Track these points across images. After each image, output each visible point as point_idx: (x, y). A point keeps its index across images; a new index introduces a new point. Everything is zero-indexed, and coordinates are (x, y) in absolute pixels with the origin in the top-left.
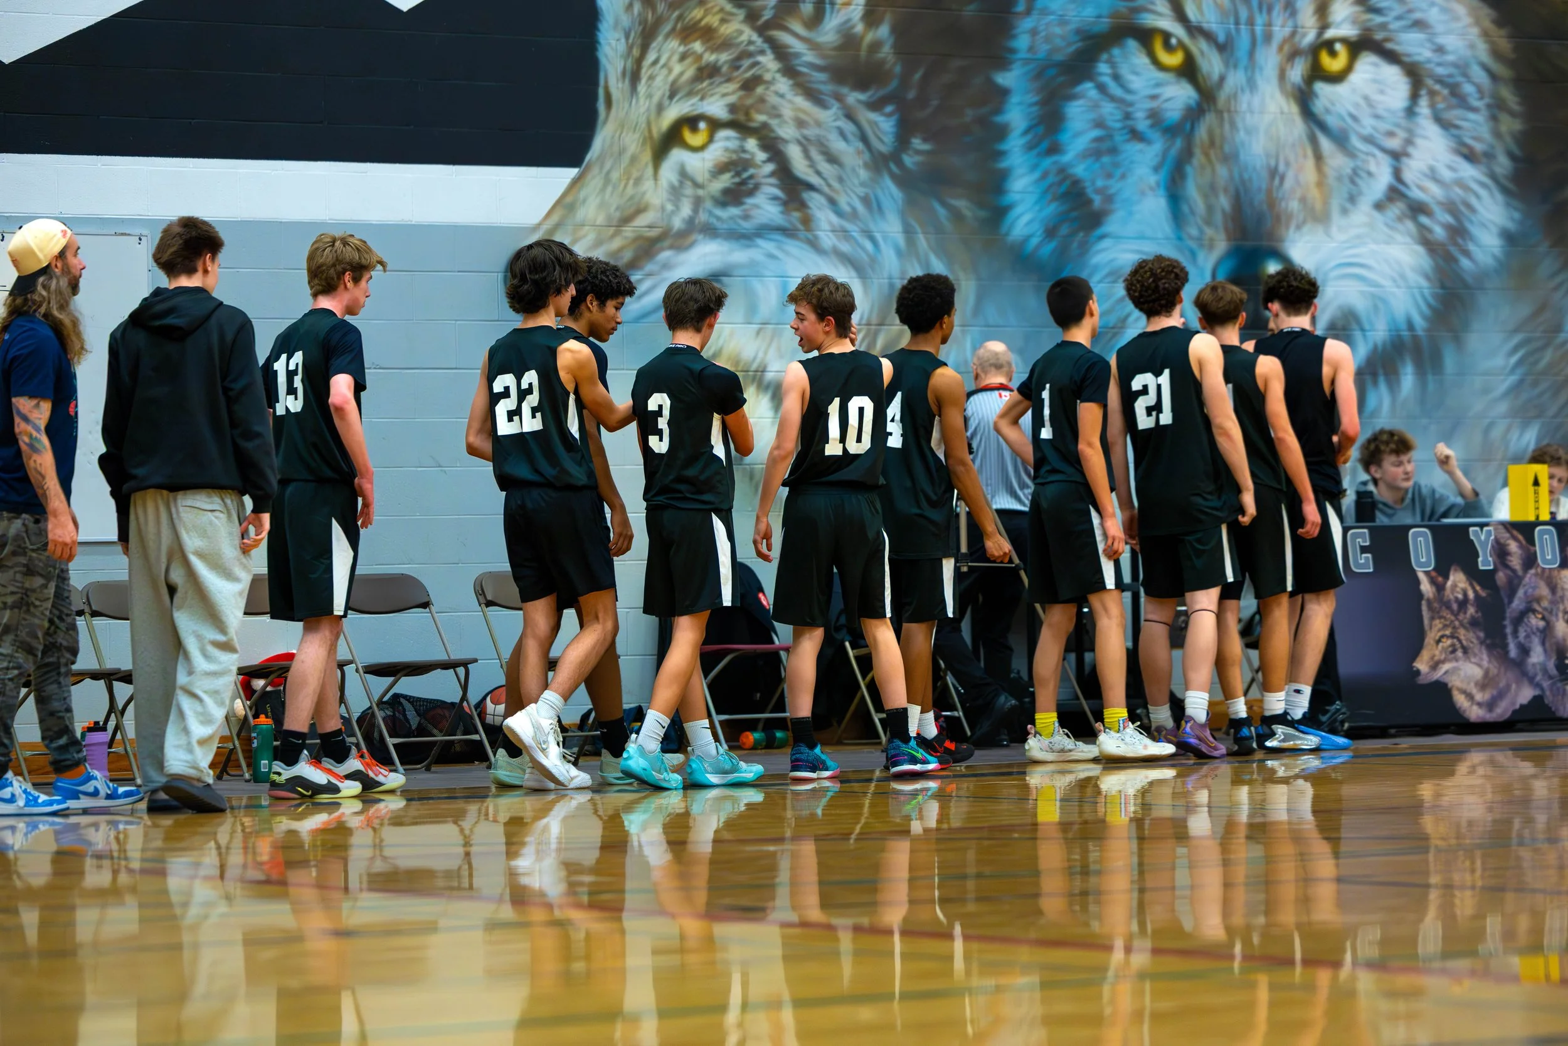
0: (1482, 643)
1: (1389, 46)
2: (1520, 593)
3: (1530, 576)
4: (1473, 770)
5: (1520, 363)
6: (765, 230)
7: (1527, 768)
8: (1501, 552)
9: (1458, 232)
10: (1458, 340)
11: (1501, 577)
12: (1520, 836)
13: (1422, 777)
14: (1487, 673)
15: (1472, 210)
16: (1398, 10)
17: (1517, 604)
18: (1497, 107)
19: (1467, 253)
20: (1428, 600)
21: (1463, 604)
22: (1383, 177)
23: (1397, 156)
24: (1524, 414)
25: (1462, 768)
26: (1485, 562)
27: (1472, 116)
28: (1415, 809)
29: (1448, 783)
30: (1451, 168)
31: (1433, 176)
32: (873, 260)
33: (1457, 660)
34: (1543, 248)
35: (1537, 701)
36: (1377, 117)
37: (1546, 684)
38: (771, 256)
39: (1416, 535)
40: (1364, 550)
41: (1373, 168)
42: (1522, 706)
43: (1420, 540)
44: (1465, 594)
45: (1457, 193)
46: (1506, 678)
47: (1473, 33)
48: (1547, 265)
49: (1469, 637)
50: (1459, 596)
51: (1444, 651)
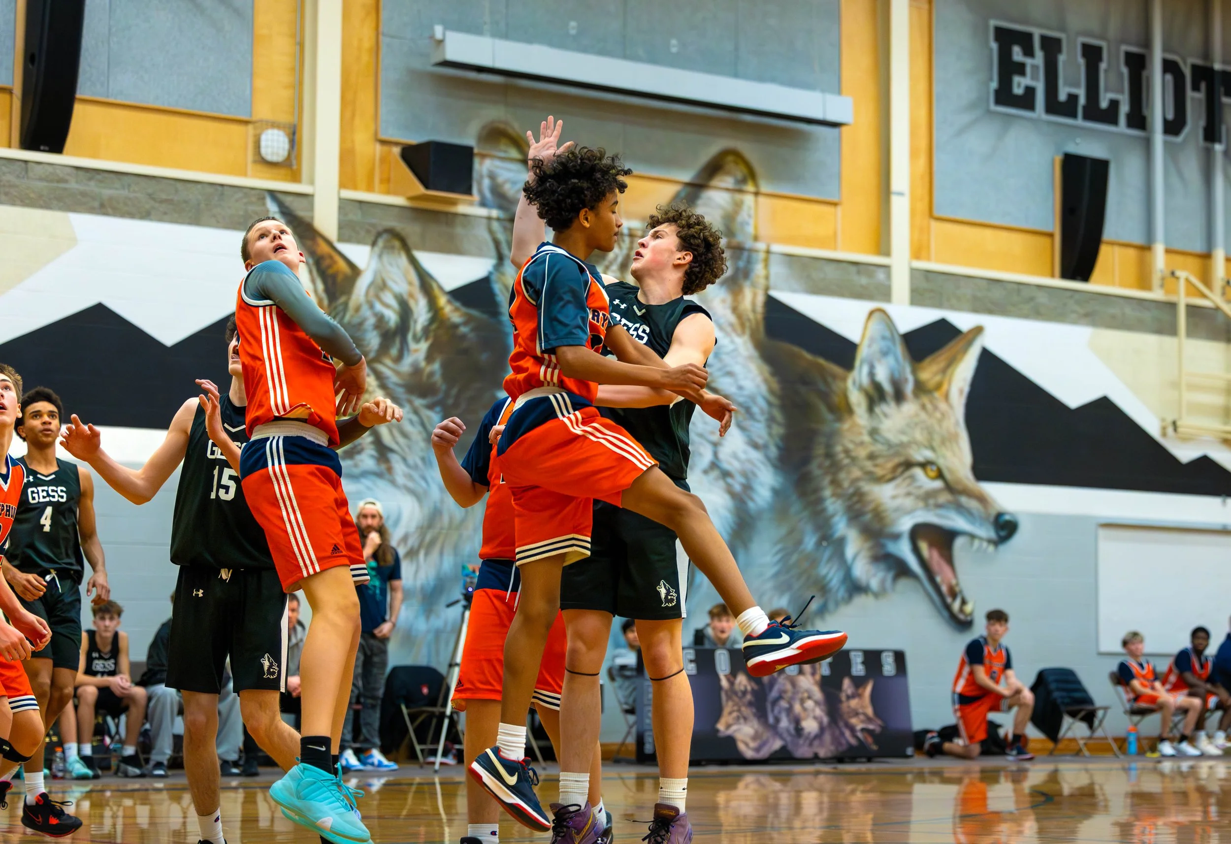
0: (755, 715)
1: (714, 385)
2: (776, 688)
3: (781, 679)
4: (747, 786)
5: (780, 561)
6: (365, 474)
7: (777, 786)
9: (748, 487)
10: (746, 547)
11: (765, 679)
12: (772, 823)
13: (718, 790)
14: (756, 732)
15: (754, 474)
16: (718, 365)
17: (774, 694)
18: (771, 420)
19: (752, 499)
20: (726, 692)
21: (744, 693)
22: (707, 456)
23: (715, 445)
24: (782, 588)
25: (741, 785)
27: (757, 425)
28: (715, 808)
29: (734, 793)
30: (745, 452)
31: (735, 456)
32: (426, 493)
33: (740, 724)
34: (794, 497)
35: (784, 749)
37: (789, 739)
38: (369, 488)
39: (720, 654)
40: (691, 661)
41: (702, 450)
42: (776, 752)
43: (722, 657)
44: (745, 687)
45: (748, 466)
46: (767, 735)
47: (759, 380)
48: (796, 506)
49: (747, 711)
50: (742, 688)
51: (734, 719)
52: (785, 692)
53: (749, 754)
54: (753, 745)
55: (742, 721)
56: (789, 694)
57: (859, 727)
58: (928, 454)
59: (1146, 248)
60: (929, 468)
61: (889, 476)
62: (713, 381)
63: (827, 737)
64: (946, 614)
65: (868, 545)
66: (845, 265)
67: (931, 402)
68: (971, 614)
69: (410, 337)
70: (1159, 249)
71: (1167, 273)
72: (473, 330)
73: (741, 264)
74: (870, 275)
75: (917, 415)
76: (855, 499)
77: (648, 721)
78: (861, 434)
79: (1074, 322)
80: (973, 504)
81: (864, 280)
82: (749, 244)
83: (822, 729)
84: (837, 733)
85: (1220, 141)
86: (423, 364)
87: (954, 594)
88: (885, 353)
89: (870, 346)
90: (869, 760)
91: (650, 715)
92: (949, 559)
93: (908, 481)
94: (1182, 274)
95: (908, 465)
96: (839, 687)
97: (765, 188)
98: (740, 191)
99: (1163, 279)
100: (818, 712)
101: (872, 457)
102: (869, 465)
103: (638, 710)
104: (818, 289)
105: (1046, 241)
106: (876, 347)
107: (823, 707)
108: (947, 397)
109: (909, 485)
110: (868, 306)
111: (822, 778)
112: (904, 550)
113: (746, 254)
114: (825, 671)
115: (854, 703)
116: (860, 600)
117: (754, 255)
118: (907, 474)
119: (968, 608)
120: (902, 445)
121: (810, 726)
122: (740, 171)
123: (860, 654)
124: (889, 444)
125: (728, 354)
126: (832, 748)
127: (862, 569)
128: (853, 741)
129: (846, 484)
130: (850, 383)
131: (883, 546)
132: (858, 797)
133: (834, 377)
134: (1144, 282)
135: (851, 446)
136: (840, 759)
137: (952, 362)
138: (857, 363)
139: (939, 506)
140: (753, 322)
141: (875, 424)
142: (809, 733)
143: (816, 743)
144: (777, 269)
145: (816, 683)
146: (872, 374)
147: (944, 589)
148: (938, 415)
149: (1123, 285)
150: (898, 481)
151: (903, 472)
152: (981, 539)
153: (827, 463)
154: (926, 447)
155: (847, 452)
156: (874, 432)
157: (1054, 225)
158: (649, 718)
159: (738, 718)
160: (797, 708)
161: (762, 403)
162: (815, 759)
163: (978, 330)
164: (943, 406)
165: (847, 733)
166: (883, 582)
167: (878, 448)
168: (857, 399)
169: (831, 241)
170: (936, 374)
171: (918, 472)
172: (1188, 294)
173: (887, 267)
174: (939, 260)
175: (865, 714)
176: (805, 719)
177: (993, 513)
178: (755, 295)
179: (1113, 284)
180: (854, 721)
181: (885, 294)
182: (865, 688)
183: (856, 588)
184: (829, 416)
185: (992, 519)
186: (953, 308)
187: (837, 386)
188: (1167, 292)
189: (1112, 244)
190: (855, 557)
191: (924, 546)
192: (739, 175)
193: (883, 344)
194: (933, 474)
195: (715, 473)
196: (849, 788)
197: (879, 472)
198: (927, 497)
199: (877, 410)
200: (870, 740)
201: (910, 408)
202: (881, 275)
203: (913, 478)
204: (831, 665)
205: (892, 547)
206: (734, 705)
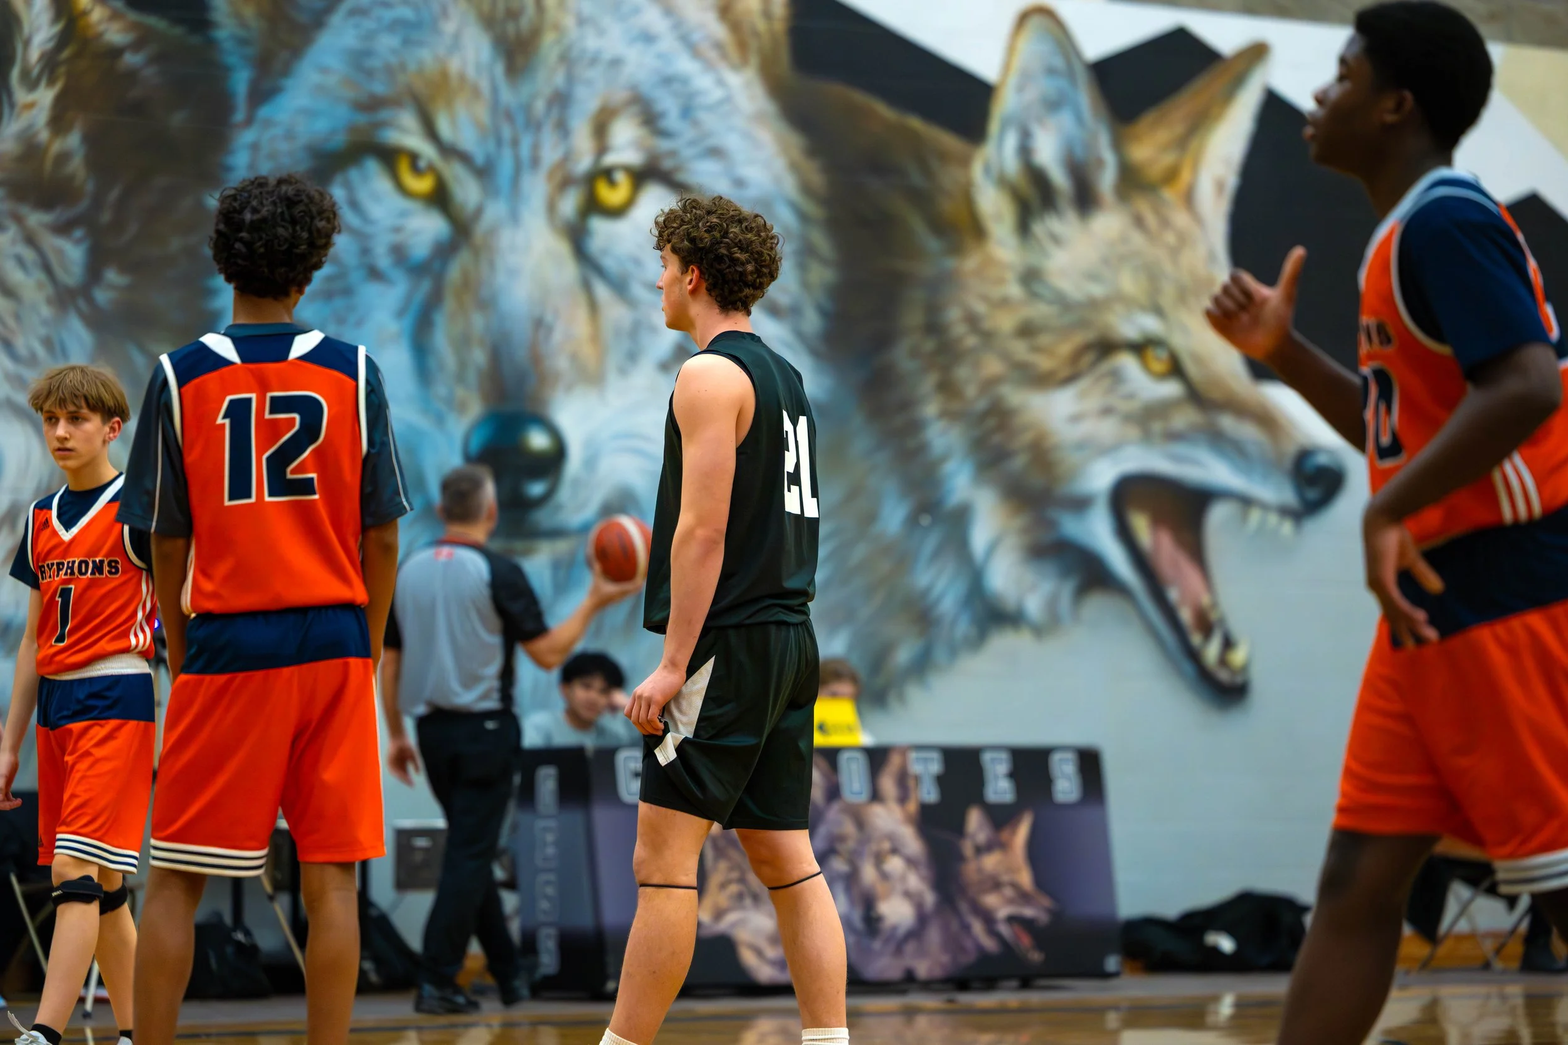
1: (678, 176)
3: (833, 809)
16: (690, 134)
18: (807, 253)
33: (745, 909)
47: (780, 164)
52: (842, 838)
53: (765, 973)
54: (772, 953)
55: (748, 902)
56: (851, 844)
57: (1003, 912)
58: (1150, 324)
60: (1151, 353)
61: (1064, 373)
62: (678, 169)
63: (934, 935)
64: (1188, 667)
65: (1019, 522)
67: (1157, 211)
68: (1245, 669)
69: (15, 74)
72: (153, 60)
75: (1124, 239)
76: (991, 422)
77: (544, 905)
78: (1001, 281)
80: (1247, 432)
83: (922, 919)
84: (955, 925)
86: (44, 135)
87: (1206, 626)
88: (1053, 105)
89: (1020, 89)
90: (1026, 983)
91: (550, 891)
92: (1196, 551)
93: (1106, 383)
95: (1106, 347)
96: (959, 828)
100: (915, 882)
101: (1027, 331)
102: (1020, 349)
103: (523, 880)
106: (1032, 94)
107: (924, 871)
108: (1189, 199)
109: (1109, 391)
111: (922, 1022)
112: (1099, 532)
114: (929, 793)
115: (991, 862)
116: (1003, 642)
118: (1106, 366)
119: (1238, 657)
120: (1094, 304)
121: (896, 911)
123: (1004, 756)
124: (1063, 303)
125: (711, 108)
126: (945, 959)
127: (1006, 575)
128: (989, 944)
129: (971, 391)
130: (977, 171)
131: (1051, 524)
133: (944, 157)
135: (980, 308)
136: (960, 981)
137: (1200, 123)
138: (994, 127)
139: (1173, 437)
140: (767, 39)
141: (1033, 259)
142: (894, 928)
143: (910, 947)
145: (909, 819)
146: (1025, 151)
147: (1186, 615)
148: (1170, 238)
150: (1083, 384)
151: (1095, 362)
152: (1264, 507)
153: (929, 345)
154: (1143, 308)
155: (972, 321)
156: (1031, 277)
158: (547, 897)
159: (740, 897)
160: (869, 873)
161: (786, 215)
162: (908, 982)
163: (1257, 52)
164: (1180, 218)
165: (978, 928)
166: (1052, 605)
167: (1040, 311)
168: (992, 204)
170: (1165, 148)
171: (1127, 362)
175: (1015, 886)
176: (888, 895)
177: (1290, 450)
180: (991, 900)
182: (1014, 832)
183: (993, 616)
184: (932, 244)
185: (1288, 463)
187: (948, 177)
190: (992, 548)
191: (1141, 525)
193: (1050, 85)
194: (1159, 366)
197: (1044, 363)
198: (1148, 419)
199: (1039, 228)
200: (1026, 941)
201: (1109, 223)
203: (1116, 377)
204: (941, 780)
205: (1072, 527)
206: (731, 869)
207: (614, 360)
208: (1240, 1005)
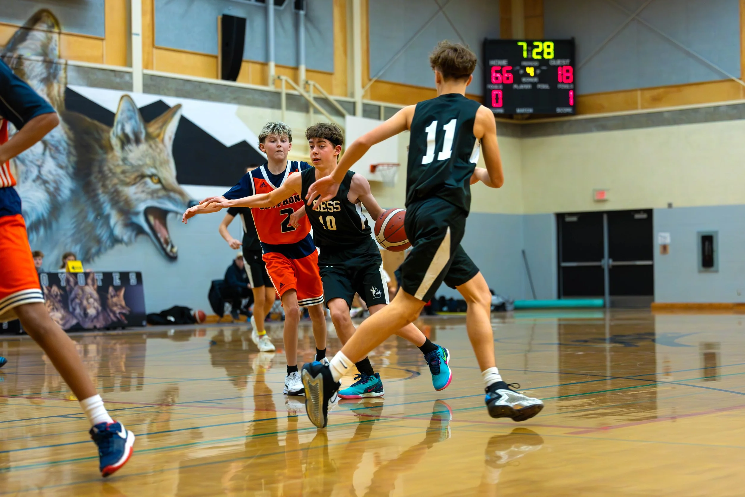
0: (62, 307)
2: (73, 293)
3: (76, 288)
5: (75, 227)
8: (68, 281)
9: (57, 189)
10: (57, 220)
11: (68, 288)
14: (63, 316)
15: (61, 182)
17: (72, 295)
18: (69, 154)
19: (60, 195)
20: (47, 296)
21: (56, 296)
22: (35, 172)
23: (40, 167)
24: (76, 241)
26: (63, 283)
27: (62, 156)
30: (56, 170)
31: (50, 172)
33: (54, 312)
34: (82, 194)
35: (78, 324)
36: (34, 155)
37: (80, 319)
41: (32, 169)
42: (74, 326)
43: (44, 278)
44: (57, 293)
45: (57, 178)
46: (69, 317)
47: (63, 132)
48: (83, 199)
49: (57, 305)
50: (55, 293)
51: (51, 309)
52: (79, 294)
55: (55, 310)
57: (118, 312)
58: (153, 171)
59: (265, 64)
60: (154, 178)
61: (133, 183)
63: (101, 317)
64: (163, 253)
65: (122, 218)
66: (108, 72)
67: (155, 144)
68: (176, 253)
70: (272, 64)
71: (276, 77)
73: (52, 71)
74: (122, 77)
75: (147, 151)
76: (115, 194)
78: (117, 160)
79: (229, 102)
80: (177, 196)
81: (118, 80)
82: (56, 60)
83: (98, 313)
85: (302, 9)
87: (167, 243)
88: (130, 118)
89: (122, 114)
90: (123, 328)
92: (164, 224)
93: (143, 185)
94: (283, 78)
95: (143, 176)
96: (107, 291)
97: (64, 30)
98: (51, 32)
99: (274, 80)
100: (96, 304)
101: (123, 172)
102: (122, 177)
104: (93, 84)
105: (213, 60)
106: (125, 115)
107: (99, 302)
108: (163, 141)
109: (143, 187)
110: (120, 93)
111: (98, 338)
112: (141, 220)
113: (54, 66)
115: (115, 299)
116: (118, 247)
117: (59, 66)
118: (143, 181)
119: (175, 250)
120: (140, 166)
121: (92, 312)
122: (50, 21)
123: (118, 274)
124: (132, 166)
127: (119, 231)
128: (114, 319)
129: (110, 187)
130: (111, 134)
131: (130, 219)
132: (118, 346)
133: (103, 130)
134: (264, 82)
135: (112, 167)
136: (107, 328)
137: (165, 123)
138: (115, 123)
139: (159, 198)
140: (59, 102)
141: (125, 155)
142: (91, 316)
143: (95, 320)
144: (71, 74)
145: (95, 289)
146: (123, 129)
147: (162, 240)
148: (158, 150)
149: (254, 83)
150: (138, 185)
151: (140, 180)
152: (181, 214)
153: (100, 176)
154: (152, 167)
155: (110, 170)
156: (124, 160)
157: (218, 52)
160: (85, 303)
161: (64, 144)
162: (95, 329)
163: (179, 106)
164: (161, 146)
165: (112, 315)
166: (130, 238)
167: (127, 167)
168: (115, 142)
169: (100, 59)
170: (157, 129)
171: (148, 180)
172: (287, 88)
173: (130, 74)
174: (158, 69)
175: (121, 305)
177: (187, 201)
178: (59, 87)
179: (248, 82)
180: (115, 309)
181: (129, 87)
182: (121, 292)
183: (116, 241)
184: (100, 151)
185: (186, 204)
186: (166, 94)
187: (105, 135)
188: (276, 87)
189: (248, 62)
190: (115, 225)
191: (151, 219)
192: (50, 23)
193: (129, 114)
194: (155, 181)
195: (38, 182)
196: (113, 342)
197: (128, 180)
198: (153, 194)
199: (126, 148)
200: (123, 318)
201: (143, 147)
202: (127, 77)
203: (145, 183)
204: (102, 280)
205: (135, 219)
206: (51, 302)
207: (21, 180)
208: (176, 332)
